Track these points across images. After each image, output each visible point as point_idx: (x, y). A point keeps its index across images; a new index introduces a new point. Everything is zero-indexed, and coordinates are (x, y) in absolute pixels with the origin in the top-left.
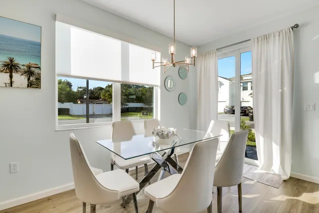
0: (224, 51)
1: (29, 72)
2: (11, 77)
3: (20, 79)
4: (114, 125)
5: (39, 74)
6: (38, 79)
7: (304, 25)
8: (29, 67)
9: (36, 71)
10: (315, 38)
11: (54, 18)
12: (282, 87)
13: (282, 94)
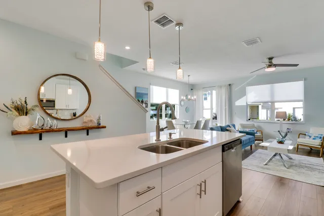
7: (233, 84)
12: (226, 107)
13: (226, 109)
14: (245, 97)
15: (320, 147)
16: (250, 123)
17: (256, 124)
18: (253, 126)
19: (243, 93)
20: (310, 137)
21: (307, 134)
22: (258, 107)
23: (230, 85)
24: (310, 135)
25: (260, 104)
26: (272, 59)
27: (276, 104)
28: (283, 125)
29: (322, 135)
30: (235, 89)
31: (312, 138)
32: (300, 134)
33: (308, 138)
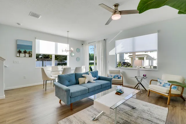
0: (91, 43)
1: (29, 53)
2: (25, 55)
3: (27, 55)
4: (52, 67)
5: (32, 54)
6: (32, 55)
7: (107, 39)
8: (29, 52)
9: (31, 53)
10: (109, 42)
11: (36, 38)
14: (115, 48)
15: (167, 95)
16: (117, 69)
18: (119, 72)
19: (114, 46)
20: (161, 83)
21: (158, 80)
22: (144, 58)
23: (105, 40)
24: (161, 81)
25: (145, 57)
26: (117, 6)
31: (162, 85)
32: (151, 80)
33: (159, 84)
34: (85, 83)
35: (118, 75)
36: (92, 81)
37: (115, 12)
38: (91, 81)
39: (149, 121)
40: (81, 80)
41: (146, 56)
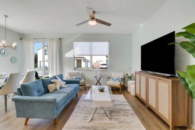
12: (56, 57)
13: (56, 60)
14: (73, 50)
16: (76, 71)
17: (81, 72)
18: (79, 74)
19: (71, 47)
20: (113, 79)
21: (111, 77)
22: (81, 60)
23: (60, 39)
24: (113, 78)
27: (93, 57)
28: (98, 71)
29: (119, 77)
30: (65, 43)
31: (114, 80)
32: (108, 78)
33: (111, 80)
34: (56, 90)
35: (79, 77)
36: (64, 86)
37: (93, 18)
38: (62, 86)
39: (121, 105)
40: (51, 87)
41: (83, 58)
